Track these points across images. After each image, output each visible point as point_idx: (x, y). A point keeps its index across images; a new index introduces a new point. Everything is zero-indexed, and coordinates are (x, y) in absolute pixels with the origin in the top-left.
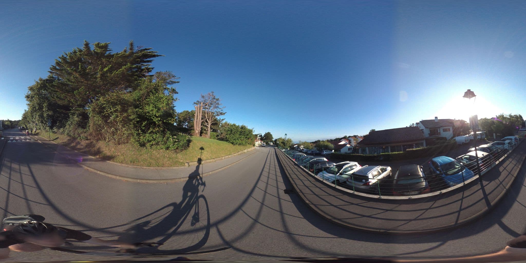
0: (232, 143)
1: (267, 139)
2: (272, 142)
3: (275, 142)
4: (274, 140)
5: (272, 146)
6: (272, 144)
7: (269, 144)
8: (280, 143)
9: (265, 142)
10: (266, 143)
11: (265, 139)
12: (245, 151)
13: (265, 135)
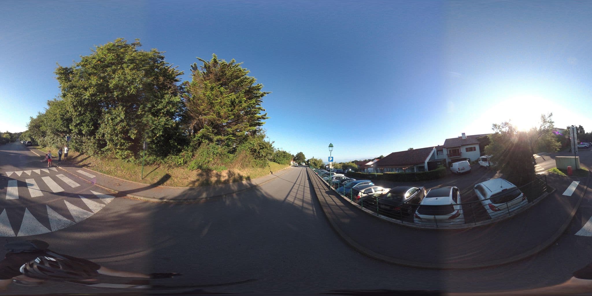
0: (279, 163)
1: (300, 159)
2: (305, 162)
3: (308, 163)
4: (306, 161)
5: (304, 166)
6: (304, 164)
7: (301, 164)
8: (312, 164)
9: (297, 162)
10: (299, 164)
11: (298, 159)
12: (285, 168)
13: (297, 155)
